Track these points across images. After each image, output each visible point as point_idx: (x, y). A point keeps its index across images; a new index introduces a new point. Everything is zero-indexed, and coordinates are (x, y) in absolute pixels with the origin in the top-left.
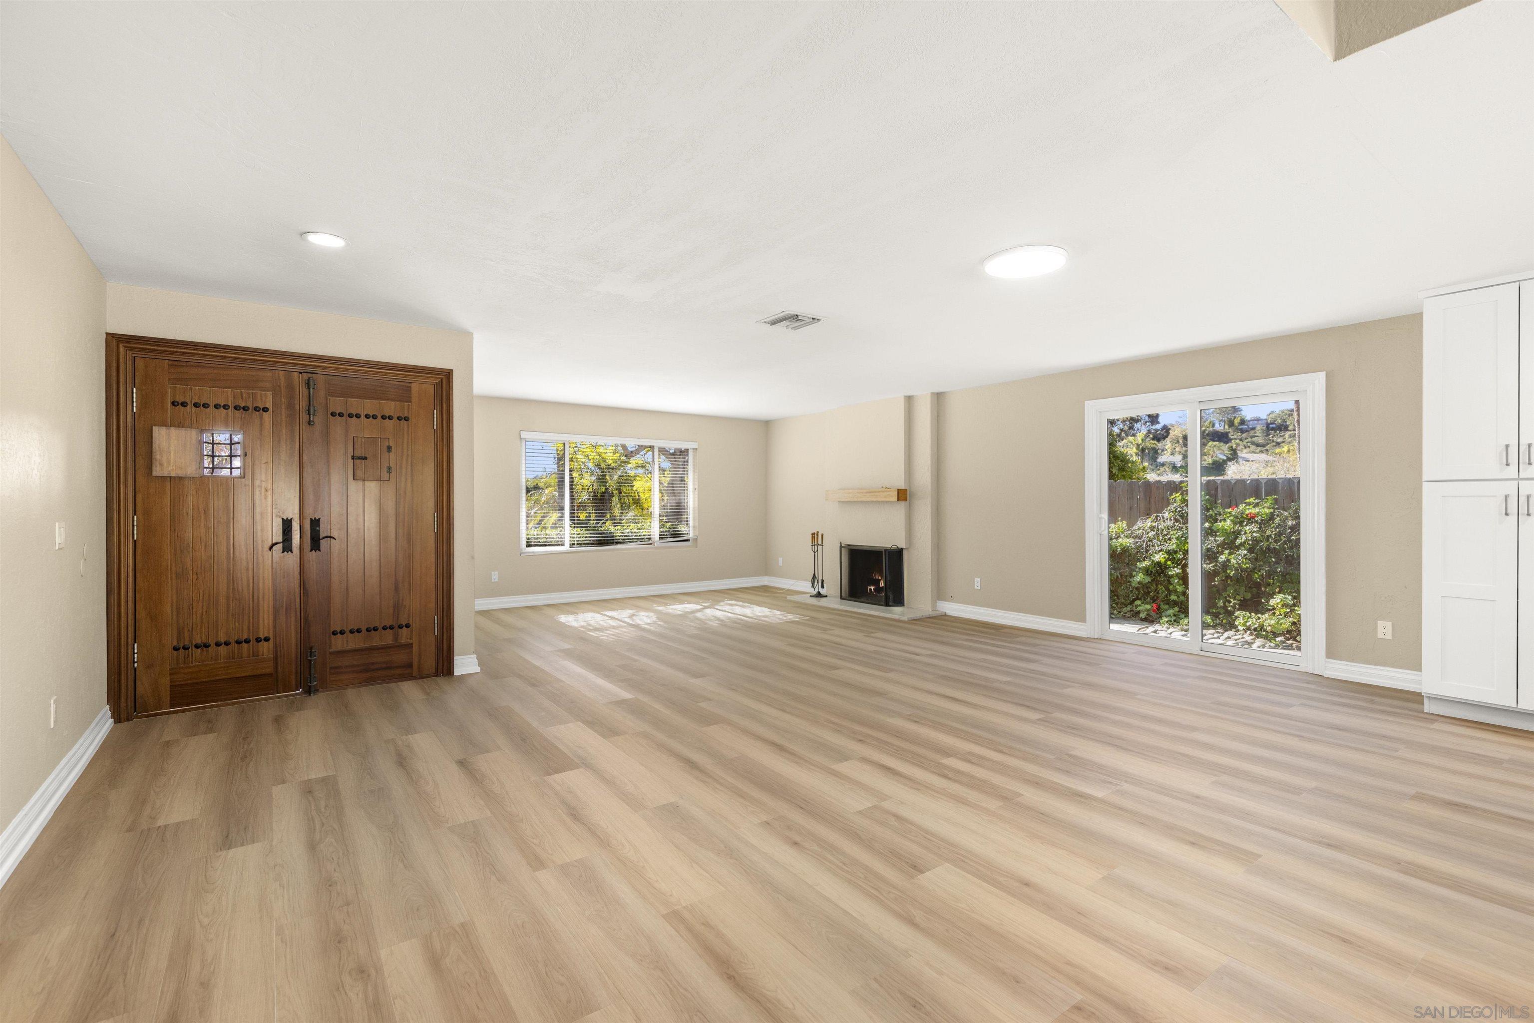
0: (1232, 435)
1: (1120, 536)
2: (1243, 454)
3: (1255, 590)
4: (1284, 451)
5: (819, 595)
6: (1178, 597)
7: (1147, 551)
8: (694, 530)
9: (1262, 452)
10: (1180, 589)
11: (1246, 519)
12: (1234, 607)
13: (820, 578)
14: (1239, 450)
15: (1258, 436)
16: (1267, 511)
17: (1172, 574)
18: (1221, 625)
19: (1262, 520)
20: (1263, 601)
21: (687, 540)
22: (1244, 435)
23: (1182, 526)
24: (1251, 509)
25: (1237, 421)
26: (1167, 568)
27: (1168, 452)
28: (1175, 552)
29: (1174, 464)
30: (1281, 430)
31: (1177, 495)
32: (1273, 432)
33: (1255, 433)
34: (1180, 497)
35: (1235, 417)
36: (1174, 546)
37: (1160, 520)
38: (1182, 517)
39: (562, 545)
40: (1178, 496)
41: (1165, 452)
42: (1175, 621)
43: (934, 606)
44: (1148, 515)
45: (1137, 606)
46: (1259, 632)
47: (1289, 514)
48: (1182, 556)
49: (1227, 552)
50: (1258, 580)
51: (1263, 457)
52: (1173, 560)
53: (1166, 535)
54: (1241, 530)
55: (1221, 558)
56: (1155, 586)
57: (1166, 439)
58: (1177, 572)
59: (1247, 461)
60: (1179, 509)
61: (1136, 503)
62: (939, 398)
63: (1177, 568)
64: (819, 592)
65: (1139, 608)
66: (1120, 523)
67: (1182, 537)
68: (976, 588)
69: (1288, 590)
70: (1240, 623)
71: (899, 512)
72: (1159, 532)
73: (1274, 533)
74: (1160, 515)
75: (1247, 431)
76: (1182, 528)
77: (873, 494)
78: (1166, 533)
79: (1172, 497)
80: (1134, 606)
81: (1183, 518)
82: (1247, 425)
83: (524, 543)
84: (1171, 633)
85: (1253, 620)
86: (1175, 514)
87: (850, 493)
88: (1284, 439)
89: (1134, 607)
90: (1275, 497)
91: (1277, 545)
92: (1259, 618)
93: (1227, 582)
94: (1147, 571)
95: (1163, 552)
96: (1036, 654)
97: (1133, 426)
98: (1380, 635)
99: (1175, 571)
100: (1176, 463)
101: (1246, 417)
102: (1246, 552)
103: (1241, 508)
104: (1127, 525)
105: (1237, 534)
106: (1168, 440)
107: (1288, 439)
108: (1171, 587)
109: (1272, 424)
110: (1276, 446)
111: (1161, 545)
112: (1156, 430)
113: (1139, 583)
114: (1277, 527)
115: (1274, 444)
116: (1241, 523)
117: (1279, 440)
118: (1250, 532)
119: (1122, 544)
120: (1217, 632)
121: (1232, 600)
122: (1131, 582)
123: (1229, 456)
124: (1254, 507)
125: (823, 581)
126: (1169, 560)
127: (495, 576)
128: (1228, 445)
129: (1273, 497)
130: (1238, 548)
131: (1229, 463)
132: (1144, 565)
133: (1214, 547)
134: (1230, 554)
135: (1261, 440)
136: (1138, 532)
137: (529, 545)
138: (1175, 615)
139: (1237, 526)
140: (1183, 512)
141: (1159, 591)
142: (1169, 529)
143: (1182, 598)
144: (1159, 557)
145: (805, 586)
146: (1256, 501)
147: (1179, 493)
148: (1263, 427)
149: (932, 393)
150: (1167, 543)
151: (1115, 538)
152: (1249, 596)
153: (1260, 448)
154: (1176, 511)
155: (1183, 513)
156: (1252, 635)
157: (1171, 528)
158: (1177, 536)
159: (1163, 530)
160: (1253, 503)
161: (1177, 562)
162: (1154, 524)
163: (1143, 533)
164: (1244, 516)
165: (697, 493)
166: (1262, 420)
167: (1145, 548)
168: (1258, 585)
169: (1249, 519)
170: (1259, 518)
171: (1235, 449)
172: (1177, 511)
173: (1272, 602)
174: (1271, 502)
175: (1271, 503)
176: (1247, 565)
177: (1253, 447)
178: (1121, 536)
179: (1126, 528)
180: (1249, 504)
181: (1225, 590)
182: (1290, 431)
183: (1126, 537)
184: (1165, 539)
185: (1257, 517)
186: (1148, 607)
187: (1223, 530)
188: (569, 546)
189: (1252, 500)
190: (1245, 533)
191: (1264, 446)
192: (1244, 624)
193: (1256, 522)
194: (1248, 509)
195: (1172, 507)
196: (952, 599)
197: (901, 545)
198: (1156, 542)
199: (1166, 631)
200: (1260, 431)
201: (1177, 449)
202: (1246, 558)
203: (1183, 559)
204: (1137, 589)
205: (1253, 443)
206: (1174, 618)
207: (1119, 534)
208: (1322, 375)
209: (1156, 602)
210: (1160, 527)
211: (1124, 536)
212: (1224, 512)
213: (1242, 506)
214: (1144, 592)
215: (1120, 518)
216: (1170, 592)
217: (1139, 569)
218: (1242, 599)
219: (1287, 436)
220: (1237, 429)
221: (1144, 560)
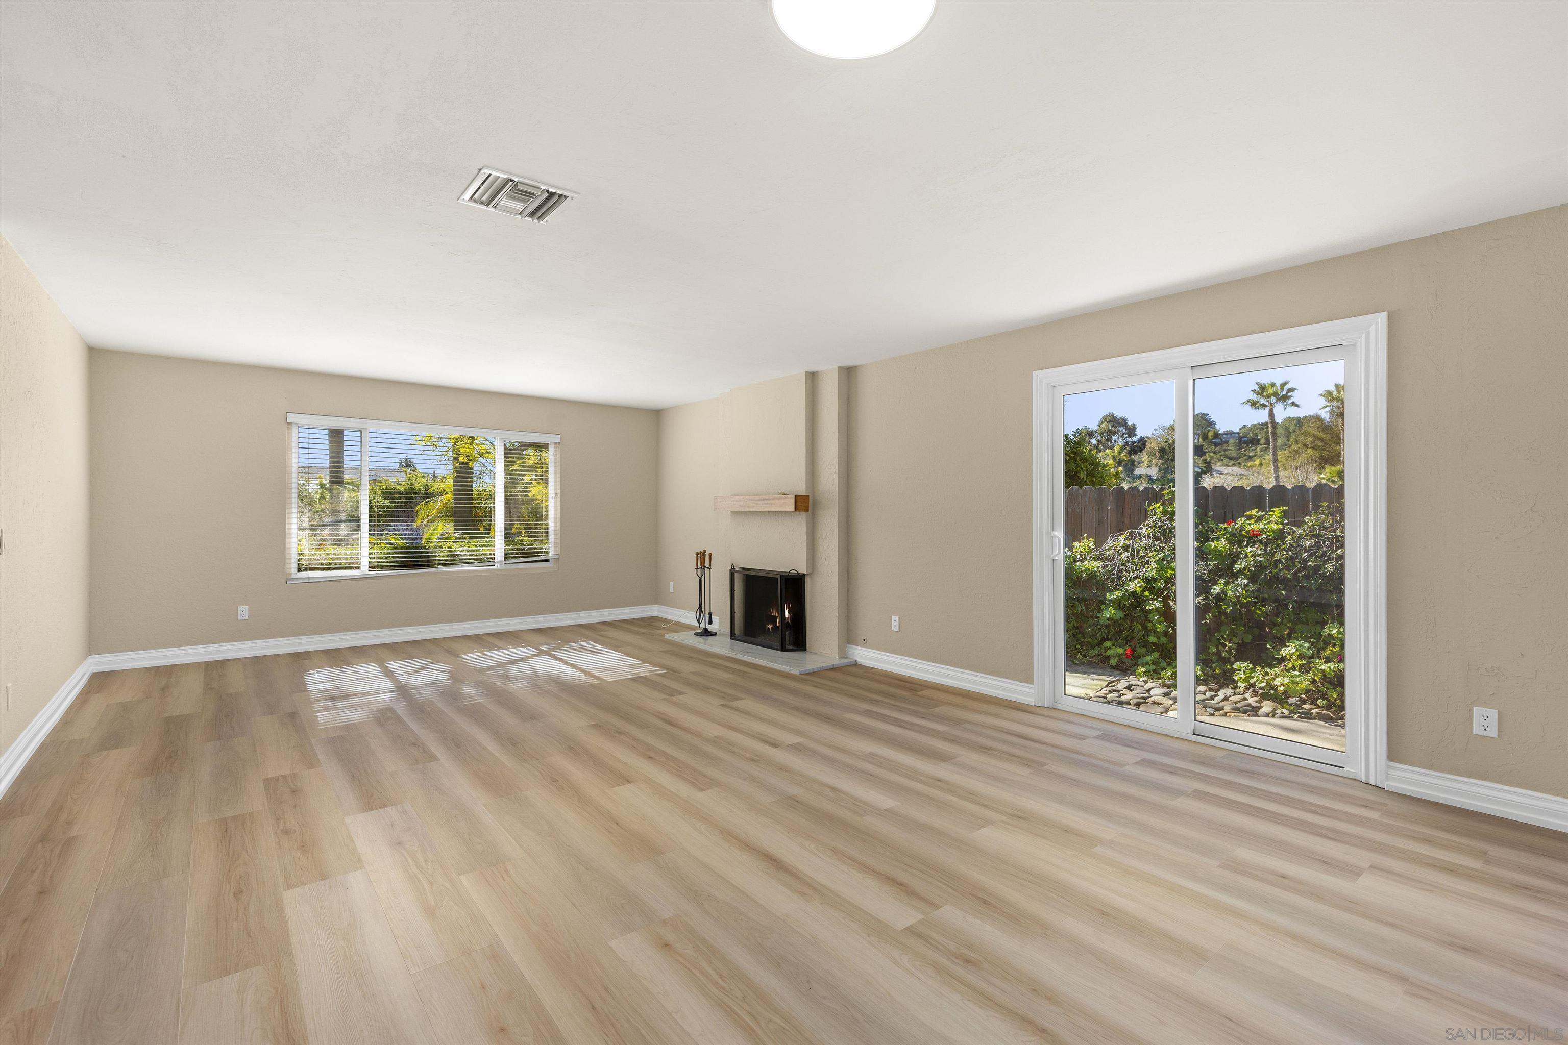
0: (1206, 449)
1: (1085, 558)
2: (1217, 467)
3: (1256, 631)
4: (1256, 465)
5: (706, 633)
6: (1159, 638)
7: (1120, 578)
8: (555, 547)
9: (1234, 465)
10: (1160, 628)
11: (1247, 537)
12: (1229, 652)
13: (708, 612)
14: (1213, 463)
15: (1231, 450)
16: (1275, 527)
17: (1151, 608)
18: (1214, 677)
19: (1268, 539)
20: (1268, 646)
21: (547, 561)
22: (1217, 449)
23: (1163, 545)
24: (1253, 524)
25: (1210, 435)
26: (1145, 600)
27: (1144, 464)
28: (1155, 580)
29: (1150, 476)
30: (1252, 444)
31: (1158, 505)
32: (1245, 446)
33: (1228, 446)
34: (1161, 508)
35: (1209, 431)
36: (1154, 573)
37: (1136, 537)
38: (1164, 534)
39: (359, 568)
40: (1158, 507)
41: (1142, 465)
42: (1154, 671)
43: (843, 654)
44: (1120, 530)
45: (1107, 649)
46: (1269, 694)
47: (1304, 531)
48: (1164, 585)
49: (1222, 581)
50: (1262, 619)
51: (1236, 470)
52: (1151, 590)
53: (1143, 557)
54: (1240, 553)
55: (1215, 589)
56: (1129, 623)
57: (1143, 451)
58: (1157, 606)
59: (1221, 474)
60: (1159, 524)
61: (1106, 516)
62: (849, 374)
63: (1157, 600)
64: (706, 629)
65: (1110, 652)
66: (1086, 541)
67: (1163, 560)
68: (893, 629)
69: (1302, 633)
70: (1241, 678)
71: (799, 525)
72: (1134, 553)
73: (1284, 556)
74: (1136, 530)
75: (1220, 444)
76: (1163, 548)
77: (766, 502)
78: (1142, 554)
79: (1151, 508)
80: (1103, 648)
81: (1167, 535)
82: (1220, 439)
83: (294, 567)
84: (1149, 690)
85: (1258, 676)
86: (1154, 530)
87: (740, 501)
88: (1255, 453)
89: (1103, 651)
90: (1284, 508)
91: (1289, 574)
92: (1267, 674)
93: (1220, 619)
94: (1118, 604)
95: (1139, 580)
96: (953, 740)
97: (1111, 438)
98: (1477, 730)
99: (1154, 605)
100: (1152, 475)
101: (1219, 430)
102: (1246, 581)
103: (1240, 523)
104: (1095, 543)
105: (1235, 557)
106: (1144, 452)
107: (1259, 453)
108: (1149, 625)
109: (1244, 437)
110: (1248, 459)
111: (1136, 570)
112: (1133, 442)
113: (1109, 619)
114: (1289, 550)
115: (1246, 457)
116: (1240, 543)
117: (1251, 454)
118: (1252, 556)
119: (1087, 569)
120: (1210, 690)
121: (1227, 643)
122: (1099, 617)
123: (1204, 469)
124: (1256, 521)
125: (710, 615)
126: (1147, 590)
127: (243, 612)
128: (1202, 458)
129: (1281, 508)
130: (1236, 576)
131: (1204, 476)
132: (1115, 597)
133: (1205, 573)
134: (1226, 584)
135: (1233, 454)
136: (1108, 553)
137: (299, 570)
138: (1154, 663)
139: (1235, 547)
140: (1165, 527)
141: (1134, 629)
142: (1146, 549)
143: (1164, 640)
144: (1132, 586)
145: (690, 618)
146: (1259, 513)
147: (1160, 503)
148: (1236, 440)
149: (841, 368)
150: (1144, 568)
151: (1080, 560)
152: (1249, 638)
153: (1232, 462)
154: (1155, 527)
155: (1164, 529)
156: (1256, 696)
157: (1150, 548)
158: (1157, 559)
159: (1139, 550)
160: (1256, 516)
161: (1157, 593)
162: (1128, 543)
163: (1115, 554)
164: (1244, 533)
165: (559, 499)
166: (1235, 433)
167: (1117, 574)
168: (1260, 625)
169: (1251, 538)
170: (1264, 536)
171: (1210, 462)
172: (1157, 526)
173: (1285, 651)
174: (1278, 515)
175: (1279, 517)
176: (1249, 599)
177: (1226, 461)
178: (1088, 558)
179: (1094, 547)
180: (1250, 517)
181: (1218, 630)
182: (1262, 445)
183: (1094, 558)
184: (1142, 562)
185: (1262, 535)
186: (1120, 650)
187: (1216, 551)
188: (367, 568)
189: (1253, 512)
190: (1246, 556)
191: (1236, 459)
192: (1246, 680)
193: (1261, 542)
194: (1249, 524)
195: (1151, 521)
196: (865, 642)
197: (803, 570)
198: (1130, 566)
199: (1143, 686)
200: (1233, 445)
201: (1153, 462)
202: (1248, 590)
203: (1165, 589)
204: (1107, 626)
205: (1226, 456)
206: (1153, 667)
207: (1085, 554)
208: (1382, 318)
209: (1131, 644)
210: (1135, 547)
211: (1091, 557)
212: (1217, 528)
213: (1241, 520)
214: (1115, 631)
215: (1086, 535)
216: (1147, 632)
217: (1109, 601)
218: (1240, 642)
219: (1258, 450)
220: (1211, 442)
221: (1116, 590)
